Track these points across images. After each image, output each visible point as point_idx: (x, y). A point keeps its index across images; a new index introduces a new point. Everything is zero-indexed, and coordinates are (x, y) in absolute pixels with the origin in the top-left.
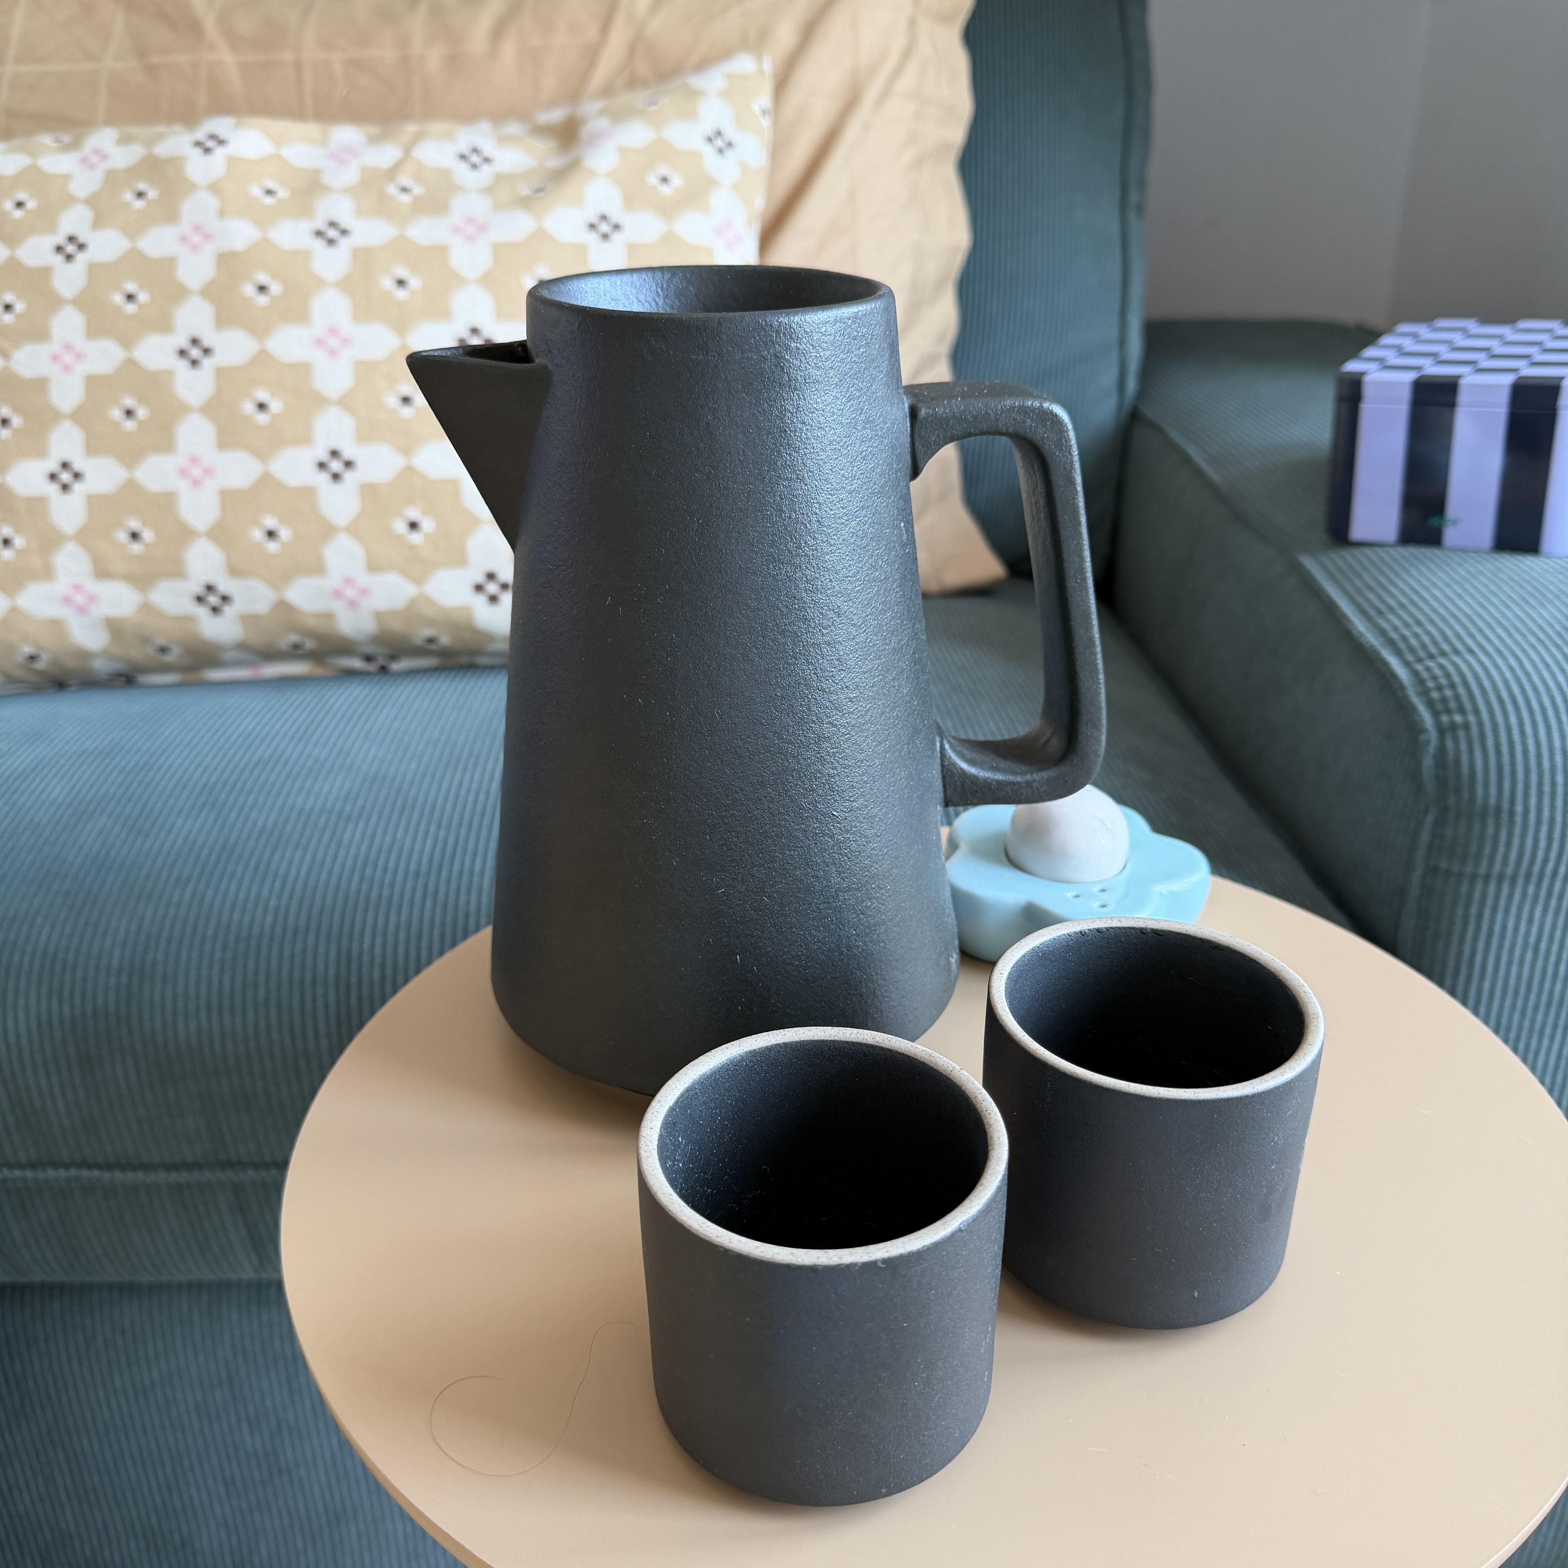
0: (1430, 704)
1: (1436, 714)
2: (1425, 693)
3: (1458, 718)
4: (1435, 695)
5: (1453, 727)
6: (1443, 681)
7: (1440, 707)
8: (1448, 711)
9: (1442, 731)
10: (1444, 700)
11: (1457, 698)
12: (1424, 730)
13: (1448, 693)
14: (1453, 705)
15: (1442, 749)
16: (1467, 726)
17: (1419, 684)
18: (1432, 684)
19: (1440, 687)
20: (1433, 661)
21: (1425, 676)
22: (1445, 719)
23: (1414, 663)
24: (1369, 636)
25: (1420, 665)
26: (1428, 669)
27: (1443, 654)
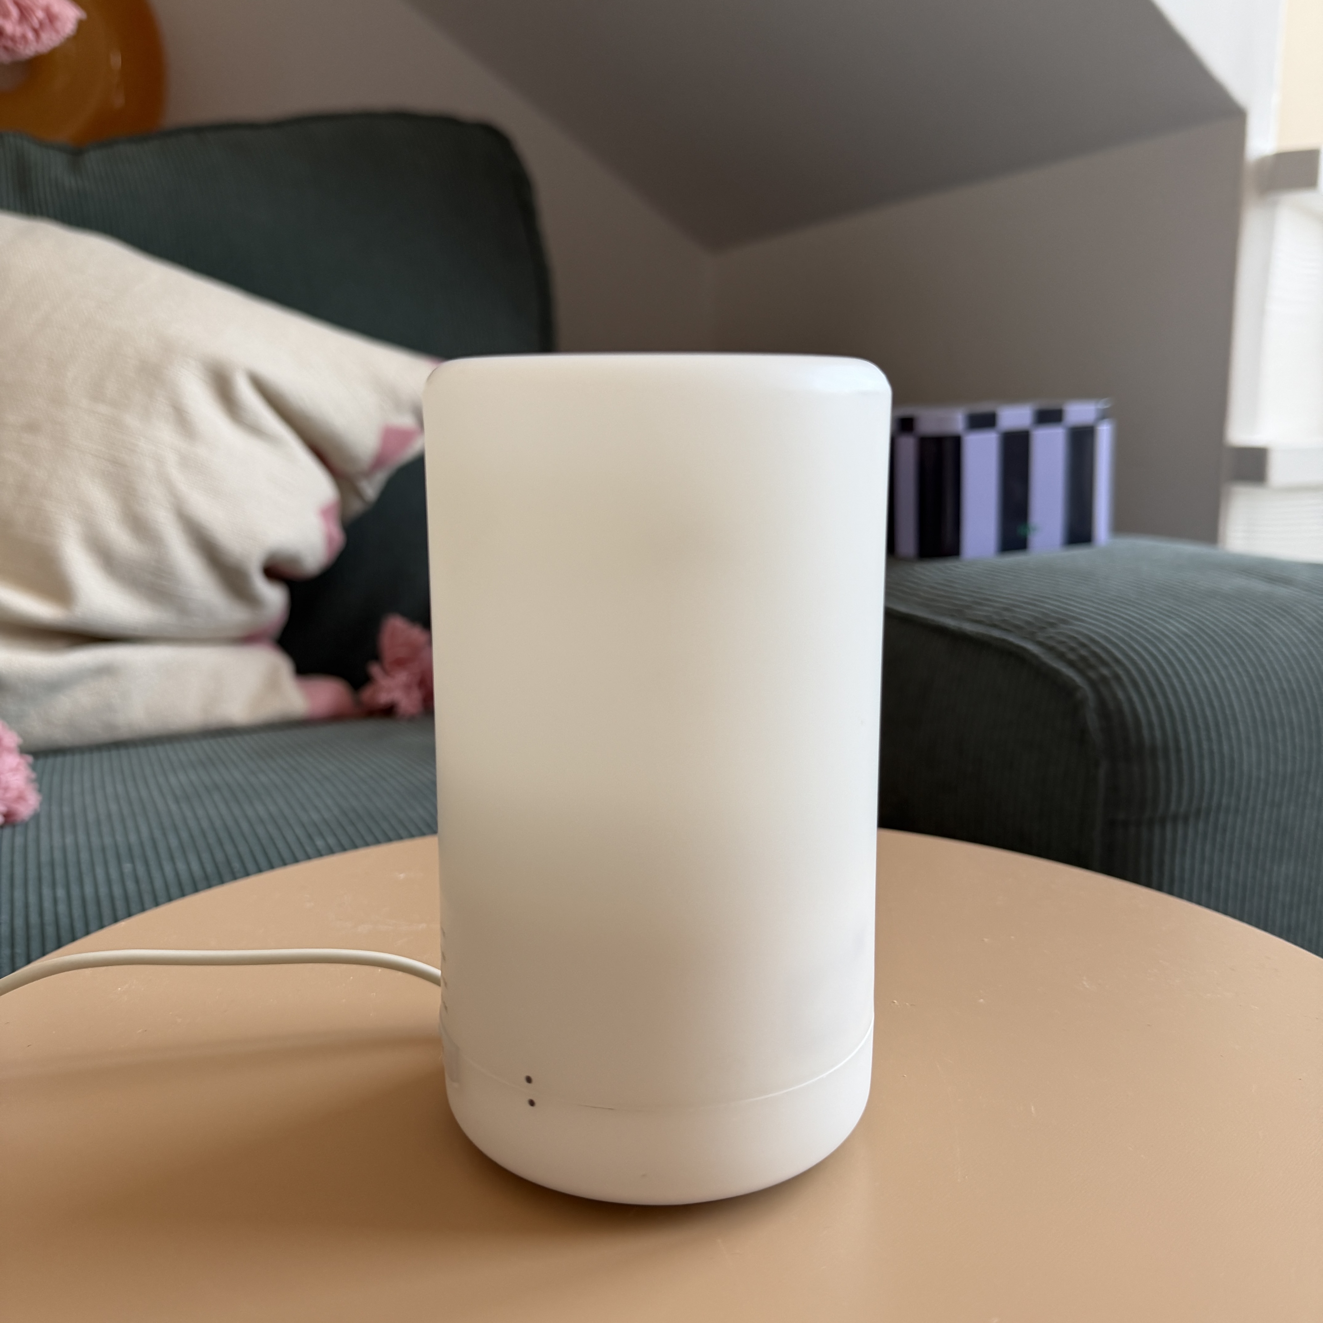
0: (1071, 664)
1: (1081, 672)
2: (1061, 656)
3: (1105, 671)
4: (1071, 656)
5: (1104, 679)
6: (1074, 645)
7: (1082, 665)
8: (1092, 667)
9: (1093, 684)
10: (1083, 659)
11: (1094, 654)
12: (1076, 688)
13: (1083, 652)
14: (1093, 660)
15: (1102, 703)
16: (1117, 678)
17: (1051, 649)
18: (1062, 649)
19: (1072, 649)
20: (1051, 631)
21: (1052, 643)
22: (1092, 674)
23: (1032, 637)
24: (968, 627)
25: (1041, 637)
26: (1051, 638)
27: (1052, 625)
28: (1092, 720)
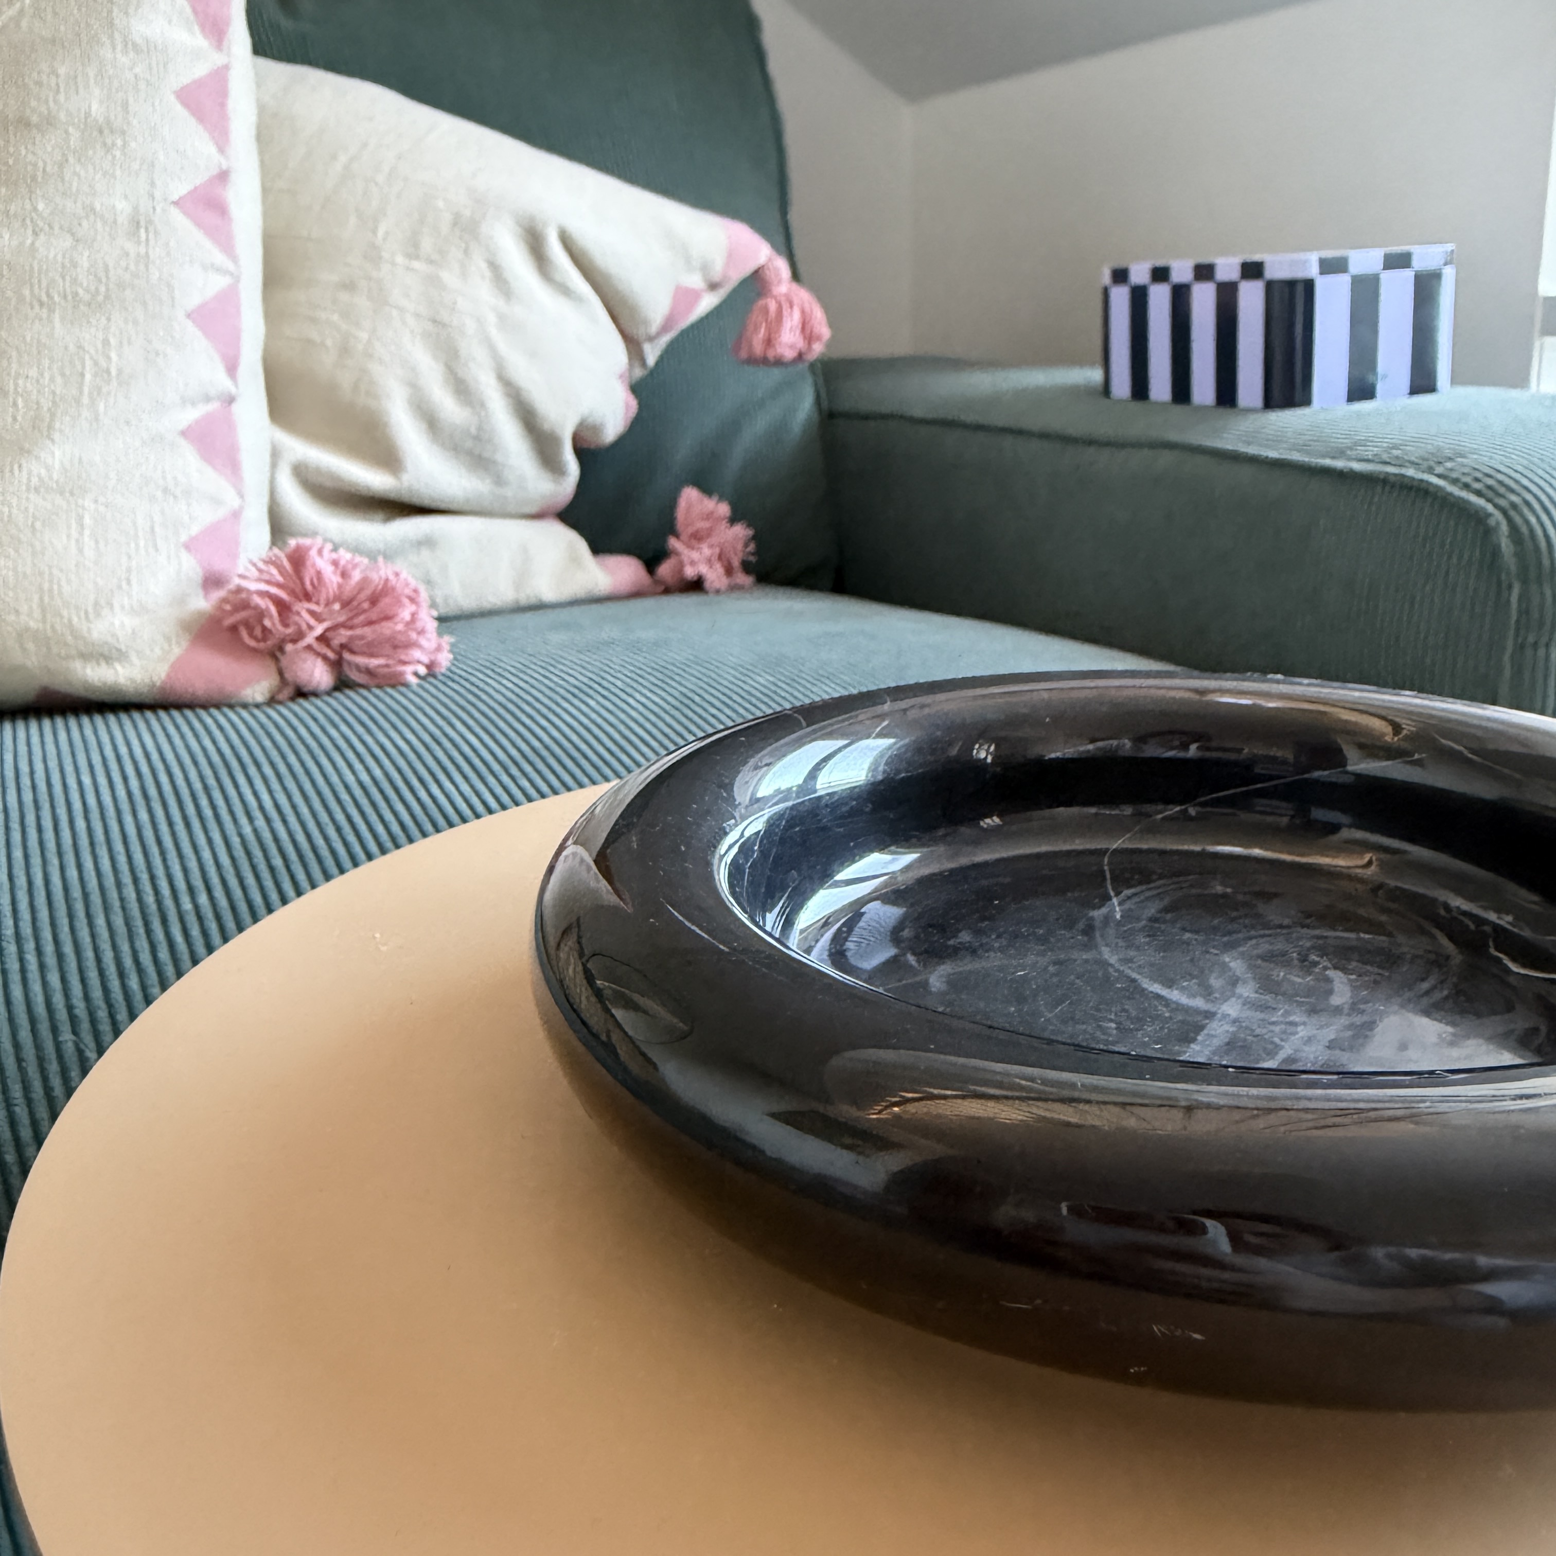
0: (1478, 493)
1: (1489, 500)
2: (1466, 486)
3: (1514, 498)
4: (1477, 486)
5: (1514, 506)
6: (1479, 475)
7: (1490, 494)
8: (1501, 495)
9: (1505, 512)
10: (1489, 487)
11: (1501, 483)
12: (1487, 515)
13: (1490, 482)
14: (1502, 490)
15: (1513, 527)
16: (1527, 503)
17: (1455, 481)
18: (1467, 479)
19: (1477, 480)
20: (1449, 465)
21: (1454, 475)
22: (1502, 502)
23: (1430, 470)
24: (1357, 466)
25: (1439, 470)
26: (1451, 470)
27: (1450, 459)
28: (1506, 545)
